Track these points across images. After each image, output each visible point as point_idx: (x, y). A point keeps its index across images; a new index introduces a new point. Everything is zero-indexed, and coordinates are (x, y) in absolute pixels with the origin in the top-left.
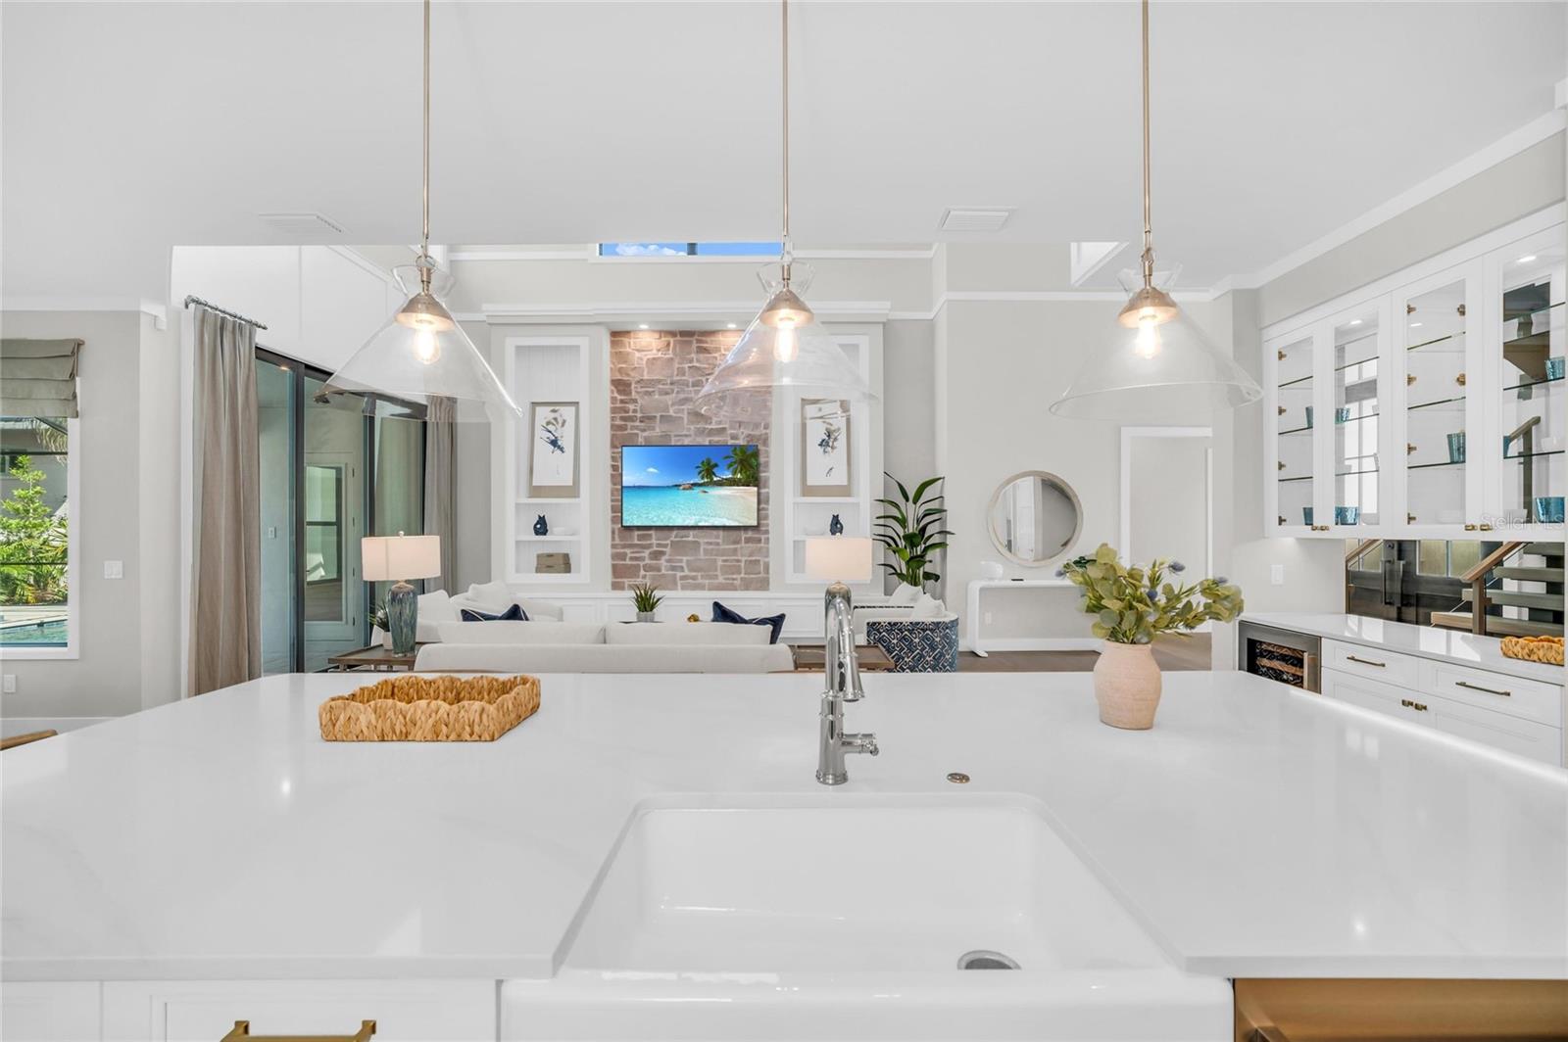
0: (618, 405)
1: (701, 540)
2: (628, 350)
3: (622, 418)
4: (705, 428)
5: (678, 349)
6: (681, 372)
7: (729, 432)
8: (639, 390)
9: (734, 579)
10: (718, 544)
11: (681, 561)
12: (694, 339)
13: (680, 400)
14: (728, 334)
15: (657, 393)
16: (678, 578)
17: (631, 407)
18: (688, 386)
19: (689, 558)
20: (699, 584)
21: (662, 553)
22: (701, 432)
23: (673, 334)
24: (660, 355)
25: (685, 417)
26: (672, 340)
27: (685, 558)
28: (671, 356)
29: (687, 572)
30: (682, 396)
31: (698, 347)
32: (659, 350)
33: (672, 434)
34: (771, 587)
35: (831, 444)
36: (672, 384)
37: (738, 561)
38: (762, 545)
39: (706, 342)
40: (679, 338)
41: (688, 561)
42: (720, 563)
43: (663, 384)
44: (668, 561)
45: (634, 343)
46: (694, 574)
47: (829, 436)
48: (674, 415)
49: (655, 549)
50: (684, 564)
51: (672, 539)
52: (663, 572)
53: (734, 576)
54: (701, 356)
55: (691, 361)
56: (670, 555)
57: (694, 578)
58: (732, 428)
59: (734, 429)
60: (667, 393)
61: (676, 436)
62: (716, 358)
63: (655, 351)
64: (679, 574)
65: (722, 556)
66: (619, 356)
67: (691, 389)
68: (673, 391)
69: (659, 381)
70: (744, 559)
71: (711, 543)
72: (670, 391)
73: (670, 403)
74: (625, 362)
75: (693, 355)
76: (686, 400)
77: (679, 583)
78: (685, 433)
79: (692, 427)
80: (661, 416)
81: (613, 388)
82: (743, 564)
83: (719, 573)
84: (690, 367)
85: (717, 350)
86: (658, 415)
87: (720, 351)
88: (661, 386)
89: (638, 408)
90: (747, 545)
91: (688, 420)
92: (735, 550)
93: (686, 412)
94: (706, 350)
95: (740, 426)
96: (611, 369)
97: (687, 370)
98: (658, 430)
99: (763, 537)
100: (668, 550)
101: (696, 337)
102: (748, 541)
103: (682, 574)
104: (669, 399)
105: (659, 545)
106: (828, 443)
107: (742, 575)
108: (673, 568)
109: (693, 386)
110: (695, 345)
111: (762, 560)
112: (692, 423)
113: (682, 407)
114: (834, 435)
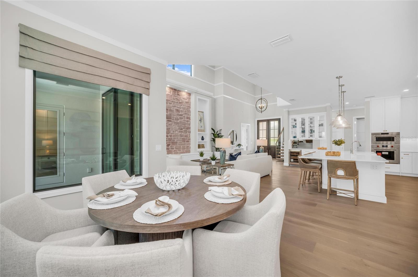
1: (178, 142)
4: (179, 114)
6: (174, 99)
7: (183, 115)
9: (184, 151)
10: (181, 142)
11: (174, 147)
12: (176, 92)
13: (174, 106)
14: (183, 92)
15: (168, 103)
16: (173, 151)
18: (175, 103)
19: (176, 146)
20: (177, 152)
21: (170, 145)
22: (178, 115)
23: (172, 89)
24: (169, 93)
25: (175, 110)
26: (172, 90)
27: (174, 146)
28: (172, 94)
29: (175, 150)
30: (174, 105)
31: (177, 94)
32: (169, 92)
33: (172, 114)
34: (191, 152)
36: (172, 102)
37: (185, 146)
38: (189, 143)
39: (179, 93)
40: (173, 90)
41: (175, 147)
42: (182, 147)
44: (171, 147)
46: (176, 150)
49: (168, 144)
50: (174, 148)
51: (172, 141)
52: (170, 150)
53: (184, 150)
54: (178, 96)
56: (171, 145)
57: (176, 151)
60: (171, 104)
61: (173, 115)
62: (181, 97)
63: (168, 92)
64: (173, 150)
65: (182, 145)
68: (172, 103)
69: (169, 100)
70: (186, 146)
71: (180, 142)
73: (171, 106)
75: (176, 95)
76: (175, 106)
77: (173, 152)
78: (175, 114)
79: (176, 113)
80: (170, 110)
82: (186, 147)
83: (181, 150)
84: (176, 98)
85: (181, 95)
86: (169, 109)
88: (169, 102)
90: (187, 143)
91: (175, 112)
92: (184, 144)
93: (175, 109)
94: (179, 95)
98: (169, 113)
99: (189, 141)
100: (171, 144)
101: (177, 91)
102: (187, 141)
103: (174, 150)
104: (171, 105)
105: (169, 143)
107: (186, 150)
108: (172, 149)
109: (176, 103)
110: (177, 93)
111: (189, 146)
113: (174, 108)
114: (202, 119)
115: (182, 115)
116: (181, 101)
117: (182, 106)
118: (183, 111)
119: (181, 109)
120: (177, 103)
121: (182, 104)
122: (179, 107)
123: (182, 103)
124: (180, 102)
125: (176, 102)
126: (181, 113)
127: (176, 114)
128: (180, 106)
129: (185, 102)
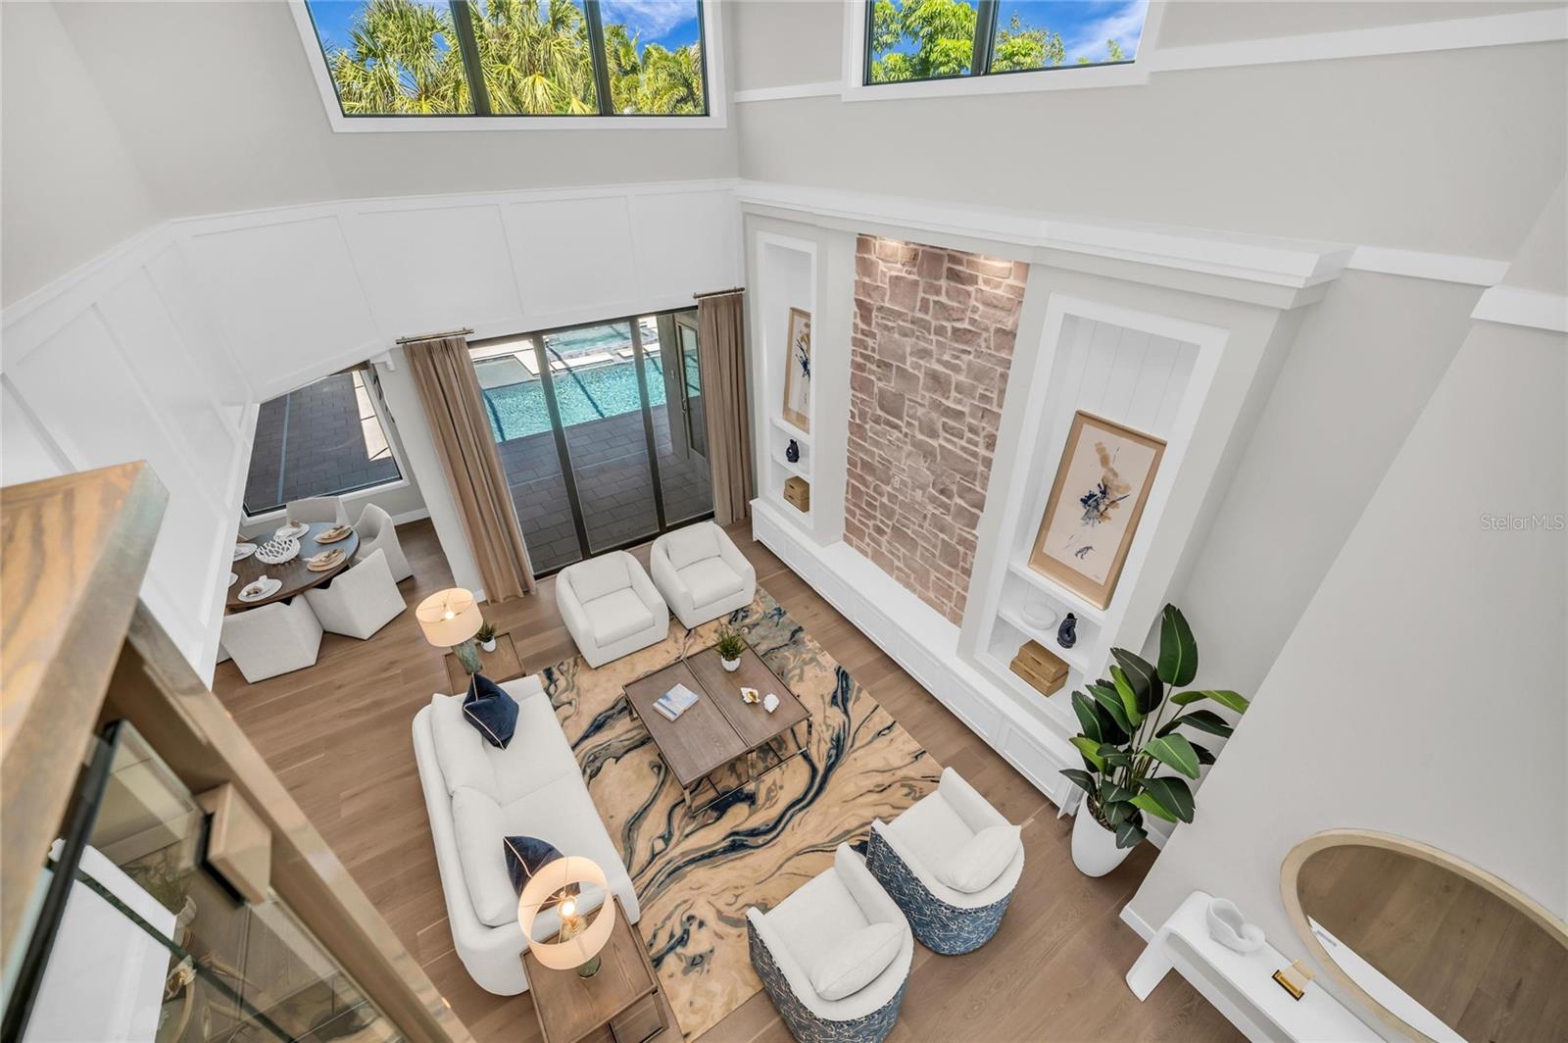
0: (860, 336)
1: (919, 541)
2: (873, 257)
3: (862, 355)
4: (942, 404)
5: (925, 266)
6: (925, 306)
8: (880, 321)
9: (943, 604)
10: (934, 555)
11: (899, 550)
12: (946, 255)
13: (919, 351)
15: (896, 331)
17: (870, 342)
18: (931, 330)
19: (906, 552)
20: (911, 584)
21: (884, 531)
22: (936, 406)
24: (904, 272)
25: (921, 376)
26: (920, 250)
27: (902, 550)
28: (916, 277)
29: (902, 565)
30: (922, 344)
31: (949, 272)
32: (904, 267)
33: (907, 396)
35: (1102, 508)
36: (913, 322)
37: (950, 587)
39: (961, 264)
40: (928, 248)
41: (904, 555)
42: (932, 577)
43: (904, 320)
44: (888, 543)
45: (881, 247)
46: (908, 571)
47: (1104, 493)
48: (911, 370)
49: (879, 523)
50: (901, 555)
51: (894, 523)
52: (883, 550)
53: (944, 601)
54: (953, 287)
55: (938, 292)
56: (890, 538)
57: (907, 575)
58: (973, 416)
59: (974, 418)
60: (906, 335)
61: (908, 399)
62: (969, 294)
63: (899, 266)
65: (936, 570)
66: (865, 266)
67: (933, 337)
68: (913, 333)
69: (900, 314)
70: (957, 589)
71: (927, 550)
72: (908, 331)
73: (908, 350)
74: (869, 276)
75: (941, 284)
76: (924, 353)
77: (895, 571)
78: (919, 400)
79: (927, 395)
80: (898, 366)
81: (856, 309)
82: (955, 594)
83: (930, 586)
84: (936, 302)
85: (973, 280)
86: (895, 364)
87: (977, 283)
88: (901, 323)
89: (876, 347)
90: (962, 576)
91: (924, 384)
92: (950, 573)
93: (923, 370)
94: (958, 280)
95: (983, 417)
96: (856, 281)
97: (932, 304)
98: (892, 385)
100: (888, 531)
101: (949, 252)
102: (964, 571)
104: (908, 344)
105: (882, 522)
106: (1097, 507)
107: (953, 605)
108: (892, 552)
109: (937, 333)
110: (945, 268)
112: (928, 389)
113: (921, 362)
114: (1113, 495)
115: (963, 413)
116: (966, 325)
117: (971, 357)
118: (974, 388)
119: (962, 378)
120: (940, 331)
121: (966, 343)
122: (946, 357)
123: (969, 336)
124: (958, 325)
125: (934, 323)
126: (959, 402)
127: (923, 397)
128: (958, 358)
129: (992, 330)
